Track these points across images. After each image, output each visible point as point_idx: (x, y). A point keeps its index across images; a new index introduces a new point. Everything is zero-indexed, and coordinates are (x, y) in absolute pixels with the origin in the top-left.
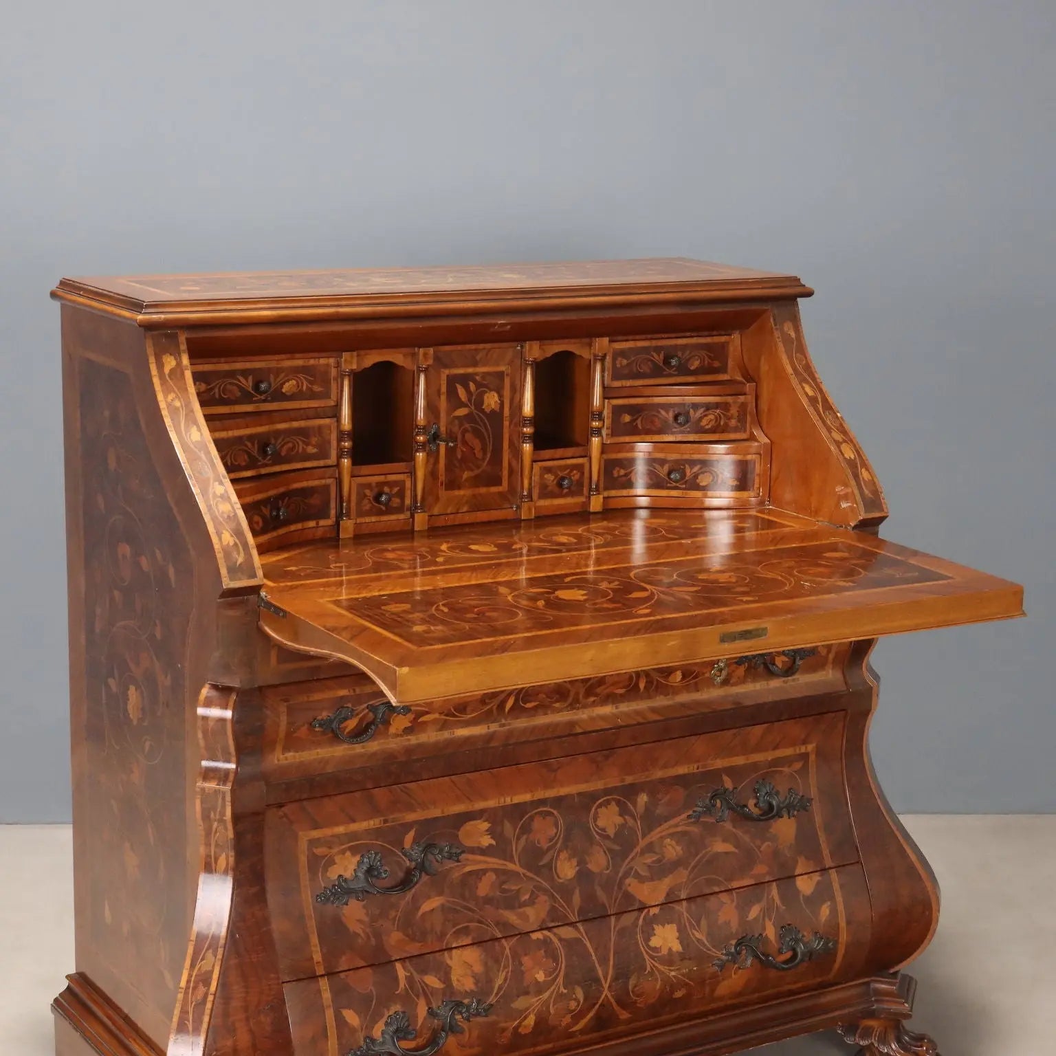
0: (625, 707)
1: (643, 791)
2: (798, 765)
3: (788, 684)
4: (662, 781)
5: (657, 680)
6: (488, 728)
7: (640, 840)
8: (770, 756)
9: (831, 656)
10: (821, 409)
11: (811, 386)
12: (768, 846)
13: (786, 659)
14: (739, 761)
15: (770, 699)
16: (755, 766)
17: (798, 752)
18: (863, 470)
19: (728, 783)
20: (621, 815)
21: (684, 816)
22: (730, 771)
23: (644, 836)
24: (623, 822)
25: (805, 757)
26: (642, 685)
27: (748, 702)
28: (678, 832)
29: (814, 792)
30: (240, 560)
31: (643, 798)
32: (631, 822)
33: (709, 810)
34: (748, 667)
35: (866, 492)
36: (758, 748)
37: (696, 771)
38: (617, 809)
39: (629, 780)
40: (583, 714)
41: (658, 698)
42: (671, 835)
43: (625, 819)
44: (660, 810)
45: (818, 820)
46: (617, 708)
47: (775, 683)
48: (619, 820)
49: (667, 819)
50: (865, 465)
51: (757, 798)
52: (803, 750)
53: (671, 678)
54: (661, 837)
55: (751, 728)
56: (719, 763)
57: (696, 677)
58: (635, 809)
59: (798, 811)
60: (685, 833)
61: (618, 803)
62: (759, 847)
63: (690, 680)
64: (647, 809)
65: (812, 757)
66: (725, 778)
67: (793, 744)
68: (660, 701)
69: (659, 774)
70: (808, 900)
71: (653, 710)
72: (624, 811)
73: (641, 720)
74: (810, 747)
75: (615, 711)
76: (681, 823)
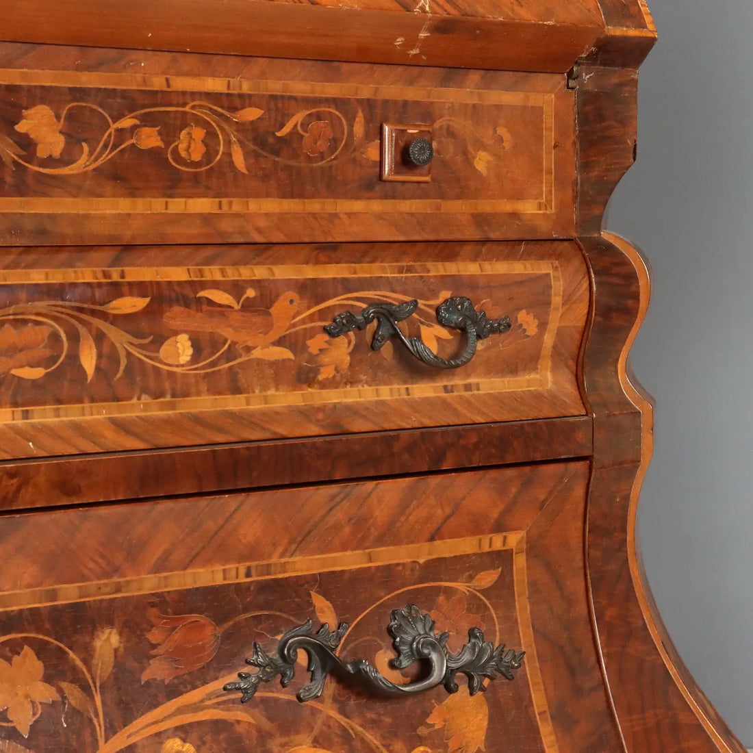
0: (45, 416)
1: (110, 623)
2: (488, 578)
3: (456, 393)
4: (159, 601)
5: (129, 355)
7: (101, 741)
8: (422, 553)
9: (549, 340)
13: (444, 333)
14: (350, 561)
15: (414, 421)
16: (389, 575)
17: (486, 548)
19: (326, 613)
20: (48, 679)
21: (216, 686)
22: (328, 583)
23: (111, 731)
24: (57, 697)
25: (503, 558)
26: (89, 360)
27: (359, 425)
28: (199, 723)
29: (526, 640)
31: (108, 641)
32: (74, 695)
33: (282, 668)
34: (356, 346)
36: (389, 536)
37: (243, 580)
38: (38, 666)
39: (69, 594)
41: (133, 400)
42: (183, 732)
43: (60, 691)
44: (157, 671)
45: (539, 700)
46: (26, 415)
47: (423, 390)
48: (45, 693)
49: (171, 692)
51: (396, 648)
52: (498, 543)
53: (165, 351)
54: (158, 734)
55: (370, 485)
56: (302, 565)
57: (230, 355)
58: (89, 670)
59: (492, 678)
60: (218, 726)
61: (41, 650)
63: (213, 364)
64: (118, 664)
65: (520, 562)
66: (319, 601)
67: (476, 528)
68: (139, 408)
69: (147, 584)
71: (122, 427)
72: (56, 669)
73: (91, 448)
74: (514, 539)
75: (19, 422)
76: (208, 703)
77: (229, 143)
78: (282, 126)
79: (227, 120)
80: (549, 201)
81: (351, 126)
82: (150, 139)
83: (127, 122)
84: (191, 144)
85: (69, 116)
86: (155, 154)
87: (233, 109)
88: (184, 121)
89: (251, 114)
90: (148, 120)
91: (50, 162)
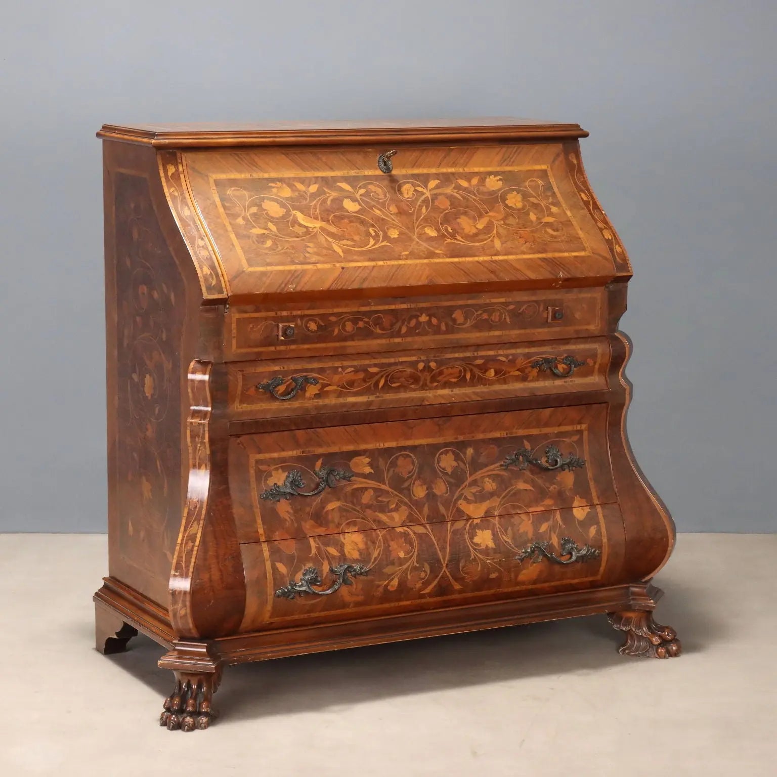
0: (457, 391)
1: (471, 446)
2: (575, 438)
3: (568, 383)
4: (483, 441)
5: (478, 375)
6: (369, 398)
7: (468, 477)
8: (556, 430)
9: (597, 366)
10: (591, 209)
11: (586, 194)
12: (555, 488)
13: (565, 366)
14: (535, 432)
15: (555, 392)
16: (546, 436)
17: (575, 429)
18: (617, 246)
19: (527, 445)
20: (455, 460)
21: (498, 465)
22: (529, 438)
23: (471, 475)
24: (457, 465)
25: (580, 432)
26: (468, 376)
27: (539, 393)
28: (493, 474)
29: (587, 457)
30: (214, 283)
31: (470, 451)
32: (462, 465)
33: (515, 462)
34: (539, 370)
35: (618, 259)
36: (546, 425)
37: (505, 436)
38: (453, 457)
39: (461, 438)
40: (430, 393)
41: (479, 386)
42: (489, 476)
43: (458, 464)
44: (482, 460)
45: (590, 475)
46: (452, 391)
47: (558, 382)
48: (455, 464)
49: (486, 466)
50: (618, 243)
51: (548, 457)
52: (579, 427)
53: (487, 374)
54: (483, 477)
55: (541, 410)
56: (521, 432)
57: (504, 374)
58: (465, 457)
59: (575, 467)
60: (498, 475)
61: (454, 453)
62: (548, 488)
63: (500, 376)
64: (473, 458)
65: (586, 434)
66: (526, 442)
67: (572, 423)
68: (480, 389)
69: (481, 436)
70: (580, 522)
71: (476, 394)
72: (457, 458)
73: (468, 400)
74: (584, 426)
75: (451, 393)
76: (495, 469)
77: (505, 316)
78: (520, 309)
79: (505, 309)
80: (598, 325)
81: (539, 307)
82: (485, 316)
83: (479, 312)
84: (495, 317)
85: (465, 312)
86: (486, 320)
87: (508, 306)
88: (494, 310)
89: (512, 307)
90: (485, 311)
91: (459, 324)
